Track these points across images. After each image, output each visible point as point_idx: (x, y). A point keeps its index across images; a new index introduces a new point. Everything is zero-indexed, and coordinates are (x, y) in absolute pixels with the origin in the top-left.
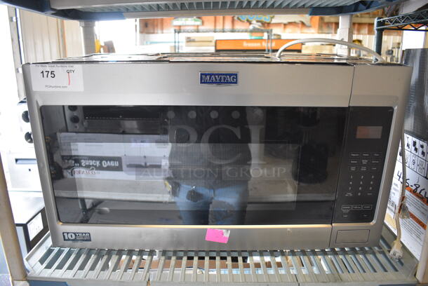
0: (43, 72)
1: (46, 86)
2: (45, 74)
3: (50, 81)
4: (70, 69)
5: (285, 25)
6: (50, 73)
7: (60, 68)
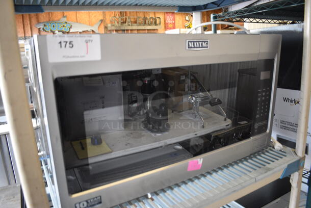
0: (60, 43)
1: (64, 57)
2: (63, 44)
3: (68, 51)
4: (88, 38)
5: (80, 33)
6: (68, 44)
7: (79, 38)
